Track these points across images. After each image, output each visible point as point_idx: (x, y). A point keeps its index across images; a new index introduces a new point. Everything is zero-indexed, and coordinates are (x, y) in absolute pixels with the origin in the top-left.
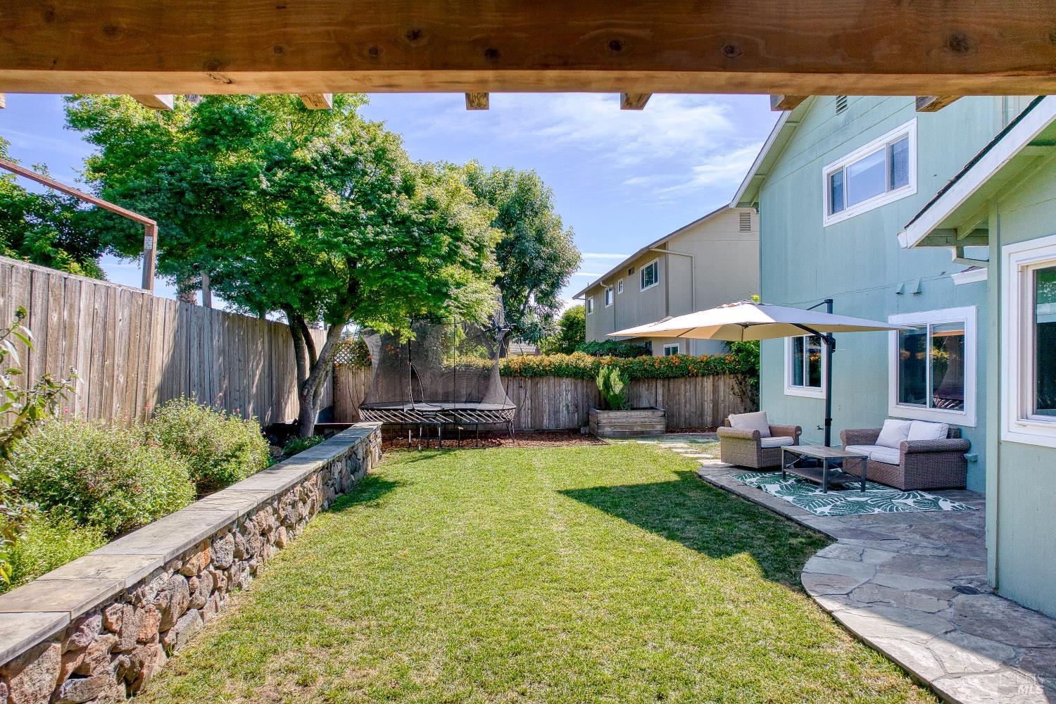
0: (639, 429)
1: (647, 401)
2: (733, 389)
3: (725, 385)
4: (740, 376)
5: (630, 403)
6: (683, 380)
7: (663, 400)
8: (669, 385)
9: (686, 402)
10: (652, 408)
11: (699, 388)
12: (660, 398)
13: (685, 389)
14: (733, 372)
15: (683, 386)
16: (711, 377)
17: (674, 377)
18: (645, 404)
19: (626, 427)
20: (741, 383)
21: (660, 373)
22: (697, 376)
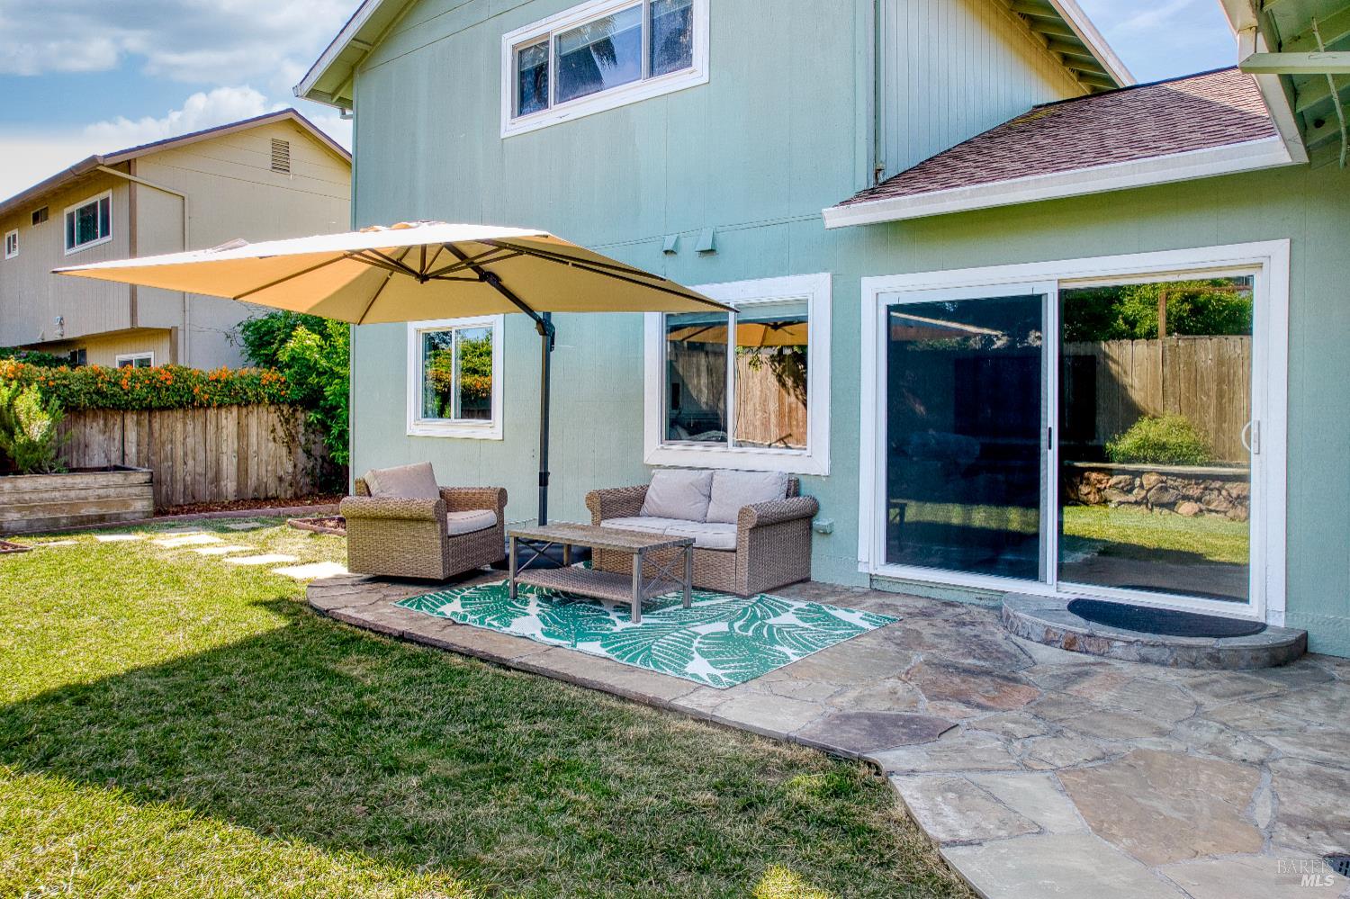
0: (93, 511)
1: (103, 455)
2: (273, 431)
3: (259, 423)
4: (285, 408)
5: (63, 459)
6: (180, 414)
7: (138, 452)
8: (150, 421)
9: (185, 454)
10: (116, 468)
11: (211, 429)
12: (132, 449)
13: (185, 431)
14: (274, 401)
15: (179, 426)
16: (235, 410)
17: (162, 409)
18: (98, 460)
19: (59, 508)
20: (287, 421)
21: (134, 400)
22: (209, 406)
